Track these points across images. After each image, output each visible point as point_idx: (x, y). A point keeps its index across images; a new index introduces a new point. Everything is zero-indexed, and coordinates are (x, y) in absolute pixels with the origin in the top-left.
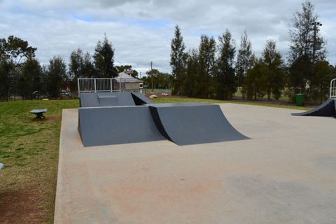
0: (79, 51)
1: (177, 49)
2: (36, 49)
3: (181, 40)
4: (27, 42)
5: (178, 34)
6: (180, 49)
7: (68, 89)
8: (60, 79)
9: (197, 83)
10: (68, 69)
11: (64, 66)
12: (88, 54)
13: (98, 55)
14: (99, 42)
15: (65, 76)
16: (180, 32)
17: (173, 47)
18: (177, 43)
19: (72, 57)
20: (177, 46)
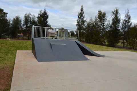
0: (30, 14)
1: (80, 18)
2: (7, 13)
3: (83, 14)
4: (3, 10)
5: (82, 10)
6: (82, 18)
7: (22, 34)
8: (18, 28)
9: (94, 36)
10: (22, 23)
11: (21, 21)
12: (34, 16)
13: (39, 17)
14: (41, 10)
15: (21, 27)
16: (83, 9)
17: (78, 17)
18: (81, 15)
19: (25, 16)
20: (80, 16)
